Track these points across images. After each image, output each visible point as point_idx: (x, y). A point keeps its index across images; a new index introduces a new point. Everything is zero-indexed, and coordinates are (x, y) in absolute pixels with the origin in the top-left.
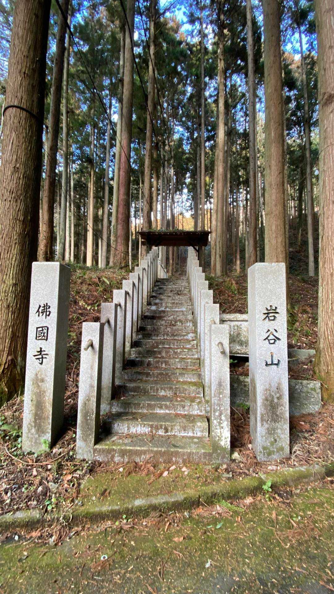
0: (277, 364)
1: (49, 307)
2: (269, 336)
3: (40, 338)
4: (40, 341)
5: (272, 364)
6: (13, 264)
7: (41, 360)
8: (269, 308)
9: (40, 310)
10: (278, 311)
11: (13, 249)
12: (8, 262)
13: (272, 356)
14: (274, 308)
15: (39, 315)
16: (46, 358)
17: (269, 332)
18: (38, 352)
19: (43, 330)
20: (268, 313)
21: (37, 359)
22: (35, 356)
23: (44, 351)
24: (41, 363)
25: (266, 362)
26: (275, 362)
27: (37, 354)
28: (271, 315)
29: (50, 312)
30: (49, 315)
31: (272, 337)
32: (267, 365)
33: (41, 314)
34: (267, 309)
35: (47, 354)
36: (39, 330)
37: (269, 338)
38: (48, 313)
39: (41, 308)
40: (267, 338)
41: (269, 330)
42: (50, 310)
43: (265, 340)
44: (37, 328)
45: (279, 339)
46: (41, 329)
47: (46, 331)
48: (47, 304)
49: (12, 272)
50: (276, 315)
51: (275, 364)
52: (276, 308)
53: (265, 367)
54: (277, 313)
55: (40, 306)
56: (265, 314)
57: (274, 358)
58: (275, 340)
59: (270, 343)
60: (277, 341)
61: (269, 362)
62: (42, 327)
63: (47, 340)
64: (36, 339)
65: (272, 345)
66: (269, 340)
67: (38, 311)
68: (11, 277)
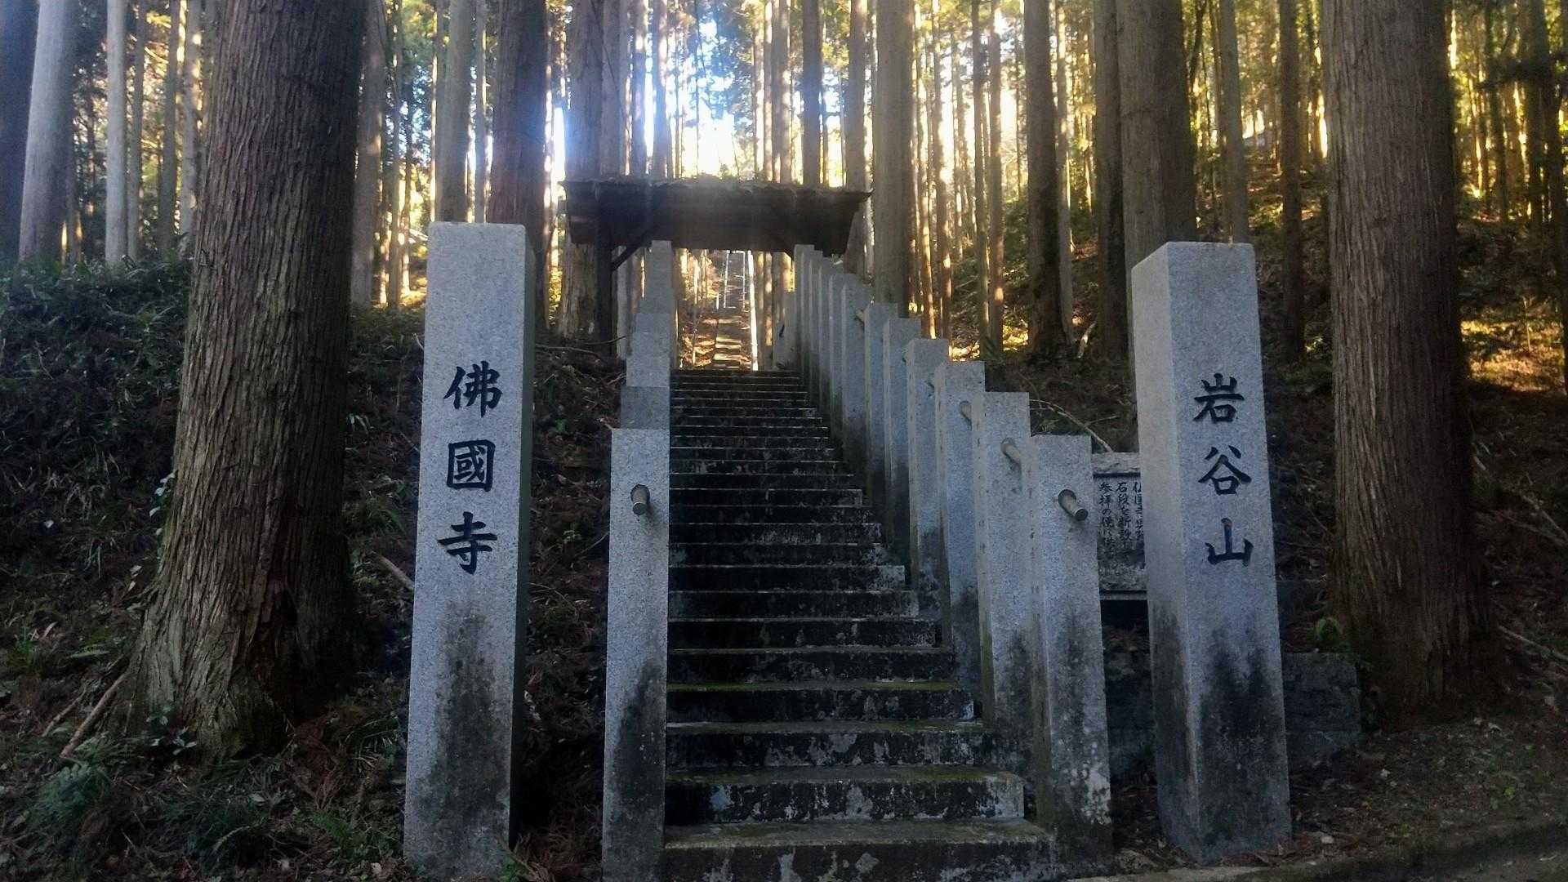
0: (1245, 557)
1: (495, 375)
2: (1215, 469)
3: (464, 480)
4: (465, 492)
5: (1230, 555)
6: (289, 239)
7: (469, 554)
8: (1213, 383)
9: (463, 387)
10: (1239, 390)
11: (288, 186)
12: (270, 232)
13: (1228, 533)
14: (1226, 382)
15: (457, 405)
16: (488, 549)
17: (1216, 458)
18: (456, 528)
19: (473, 454)
20: (1211, 399)
21: (453, 553)
22: (444, 542)
23: (481, 525)
24: (470, 569)
25: (1211, 550)
26: (1238, 548)
27: (454, 534)
28: (1218, 403)
29: (497, 393)
30: (493, 404)
31: (1223, 472)
32: (1214, 558)
33: (464, 401)
34: (1207, 386)
35: (492, 537)
36: (458, 452)
37: (1216, 476)
38: (490, 397)
39: (465, 380)
40: (1209, 476)
41: (1214, 451)
42: (496, 385)
43: (1203, 480)
44: (452, 447)
45: (1246, 479)
46: (466, 450)
47: (484, 457)
48: (485, 364)
49: (284, 269)
50: (1236, 405)
51: (1238, 556)
52: (1233, 381)
53: (1206, 565)
54: (1239, 397)
55: (460, 372)
56: (1199, 400)
57: (1233, 537)
58: (1235, 483)
59: (1220, 492)
60: (1242, 486)
61: (1220, 550)
62: (470, 444)
63: (487, 487)
64: (449, 483)
65: (1227, 496)
66: (1216, 482)
67: (454, 388)
68: (282, 289)
